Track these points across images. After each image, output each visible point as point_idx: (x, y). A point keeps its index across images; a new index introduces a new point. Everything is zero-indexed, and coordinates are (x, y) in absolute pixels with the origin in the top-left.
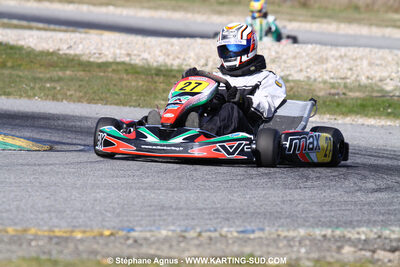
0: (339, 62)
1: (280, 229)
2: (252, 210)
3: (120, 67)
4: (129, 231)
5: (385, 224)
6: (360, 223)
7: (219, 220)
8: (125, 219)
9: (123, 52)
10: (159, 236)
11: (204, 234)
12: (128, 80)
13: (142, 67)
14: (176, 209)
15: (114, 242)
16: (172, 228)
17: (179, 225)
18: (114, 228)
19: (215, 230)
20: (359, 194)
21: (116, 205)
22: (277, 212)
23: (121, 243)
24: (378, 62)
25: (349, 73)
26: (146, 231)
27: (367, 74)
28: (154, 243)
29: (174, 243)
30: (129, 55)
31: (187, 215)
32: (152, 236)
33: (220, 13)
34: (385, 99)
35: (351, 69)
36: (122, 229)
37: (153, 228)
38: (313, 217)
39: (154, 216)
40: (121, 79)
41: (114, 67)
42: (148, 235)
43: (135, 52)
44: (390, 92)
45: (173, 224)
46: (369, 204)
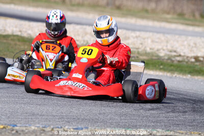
0: (136, 39)
1: (97, 128)
2: (82, 118)
3: (15, 38)
4: (14, 127)
5: (154, 127)
6: (140, 127)
7: (64, 122)
8: (13, 120)
9: (18, 29)
10: (30, 129)
11: (54, 129)
12: (19, 45)
13: (27, 38)
14: (41, 115)
15: (5, 131)
16: (38, 125)
17: (42, 124)
18: (5, 124)
19: (61, 127)
20: (141, 111)
21: (8, 112)
22: (96, 119)
23: (9, 133)
24: (157, 40)
25: (140, 46)
26: (23, 126)
27: (151, 47)
28: (26, 133)
29: (38, 134)
30: (20, 31)
31: (46, 119)
32: (26, 129)
33: (72, 11)
34: (159, 60)
35: (142, 44)
36: (10, 125)
37: (27, 125)
38: (115, 122)
39: (29, 119)
40: (16, 44)
41: (12, 37)
42: (24, 129)
43: (24, 30)
44: (162, 57)
45: (39, 123)
46: (147, 116)
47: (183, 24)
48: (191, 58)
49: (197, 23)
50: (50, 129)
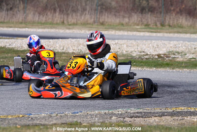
1: (88, 111)
2: (78, 105)
4: (30, 115)
5: (129, 107)
6: (119, 108)
7: (65, 109)
8: (29, 110)
10: (41, 116)
11: (58, 114)
14: (49, 106)
15: (24, 119)
16: (47, 113)
17: (50, 112)
18: (24, 114)
19: (63, 113)
21: (26, 105)
22: (88, 105)
24: (130, 45)
25: (119, 50)
27: (126, 50)
28: (39, 119)
29: (47, 119)
31: (53, 108)
34: (133, 59)
36: (27, 114)
37: (39, 113)
38: (102, 106)
39: (40, 109)
42: (37, 116)
44: (135, 57)
47: (148, 32)
48: (155, 55)
49: (159, 31)
50: (55, 115)
